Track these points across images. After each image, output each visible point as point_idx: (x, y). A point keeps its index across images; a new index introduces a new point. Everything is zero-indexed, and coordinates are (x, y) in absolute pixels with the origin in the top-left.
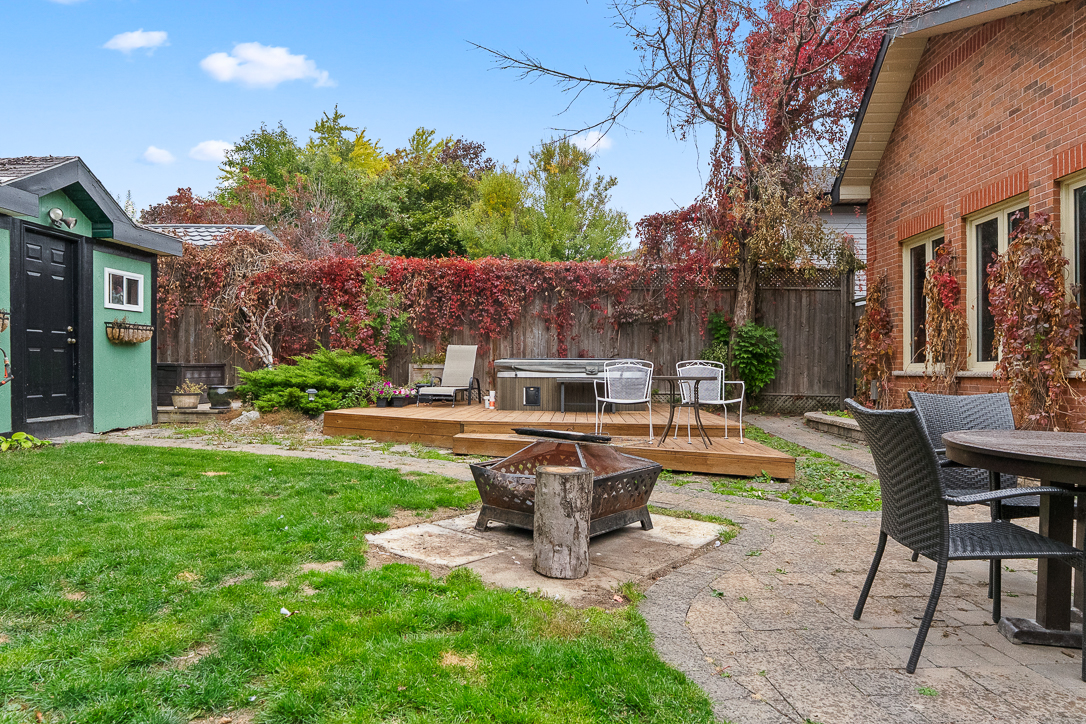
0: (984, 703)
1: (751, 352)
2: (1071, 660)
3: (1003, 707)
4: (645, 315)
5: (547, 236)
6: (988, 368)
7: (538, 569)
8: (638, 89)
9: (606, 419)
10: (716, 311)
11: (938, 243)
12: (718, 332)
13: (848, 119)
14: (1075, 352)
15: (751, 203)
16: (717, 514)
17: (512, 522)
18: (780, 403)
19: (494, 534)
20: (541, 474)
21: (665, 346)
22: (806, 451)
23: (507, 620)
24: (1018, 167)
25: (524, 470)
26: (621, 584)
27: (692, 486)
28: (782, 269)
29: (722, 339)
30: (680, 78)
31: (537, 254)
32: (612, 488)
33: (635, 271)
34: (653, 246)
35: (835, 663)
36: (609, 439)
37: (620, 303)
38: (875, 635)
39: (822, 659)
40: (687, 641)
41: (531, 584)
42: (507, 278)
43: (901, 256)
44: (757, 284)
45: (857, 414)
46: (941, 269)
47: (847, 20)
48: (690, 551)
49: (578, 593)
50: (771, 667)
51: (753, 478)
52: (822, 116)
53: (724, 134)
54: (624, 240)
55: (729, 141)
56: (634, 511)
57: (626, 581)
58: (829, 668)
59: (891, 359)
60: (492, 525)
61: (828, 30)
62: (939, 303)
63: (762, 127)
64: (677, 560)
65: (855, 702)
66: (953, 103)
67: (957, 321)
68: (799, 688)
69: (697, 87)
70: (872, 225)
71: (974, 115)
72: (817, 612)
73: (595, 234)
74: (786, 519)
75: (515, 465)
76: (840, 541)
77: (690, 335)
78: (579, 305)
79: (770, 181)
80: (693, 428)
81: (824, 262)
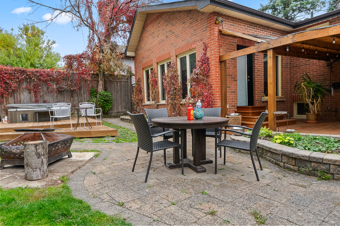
0: (162, 185)
1: (104, 99)
2: (180, 170)
3: (166, 185)
4: (68, 88)
5: (28, 59)
6: (163, 102)
7: (26, 178)
8: (60, 11)
9: (55, 123)
10: (92, 87)
11: (152, 69)
12: (93, 93)
13: (128, 32)
14: (181, 98)
15: (101, 54)
16: (94, 149)
17: (16, 164)
18: (113, 114)
19: (8, 169)
20: (26, 145)
21: (76, 98)
22: (121, 127)
23: (13, 199)
24: (168, 52)
25: (20, 144)
26: (60, 177)
27: (86, 142)
28: (112, 75)
29: (95, 96)
30: (75, 10)
31: (24, 66)
32: (56, 146)
33: (63, 73)
34: (70, 65)
35: (127, 185)
36: (54, 130)
37: (59, 84)
38: (137, 175)
39: (123, 185)
40: (83, 190)
41: (24, 184)
42: (10, 74)
43: (143, 72)
44: (105, 79)
45: (130, 116)
46: (152, 76)
47: (126, 4)
48: (85, 162)
49: (44, 183)
50: (109, 191)
51: (105, 137)
52: (121, 30)
53: (91, 31)
54: (59, 63)
55: (93, 34)
56: (65, 152)
57: (62, 176)
58: (125, 187)
59: (142, 100)
60: (6, 166)
61: (121, 5)
62: (153, 85)
63: (104, 31)
64: (80, 165)
65: (132, 194)
66: (153, 32)
67: (157, 90)
68: (117, 194)
69: (82, 15)
70: (135, 63)
71: (158, 36)
72: (123, 172)
73: (48, 60)
74: (115, 147)
75: (16, 143)
76: (129, 151)
77: (84, 94)
78: (43, 84)
79: (106, 48)
80: (86, 124)
81: (123, 73)
